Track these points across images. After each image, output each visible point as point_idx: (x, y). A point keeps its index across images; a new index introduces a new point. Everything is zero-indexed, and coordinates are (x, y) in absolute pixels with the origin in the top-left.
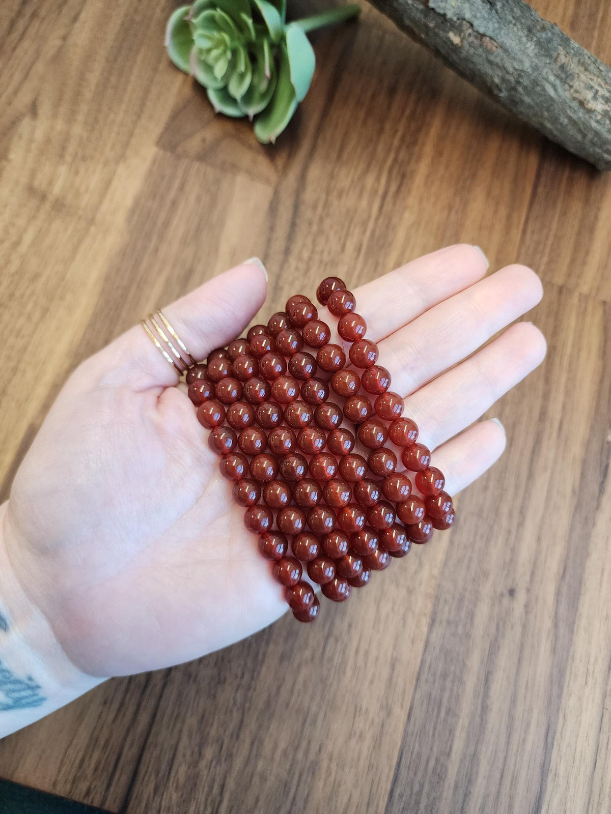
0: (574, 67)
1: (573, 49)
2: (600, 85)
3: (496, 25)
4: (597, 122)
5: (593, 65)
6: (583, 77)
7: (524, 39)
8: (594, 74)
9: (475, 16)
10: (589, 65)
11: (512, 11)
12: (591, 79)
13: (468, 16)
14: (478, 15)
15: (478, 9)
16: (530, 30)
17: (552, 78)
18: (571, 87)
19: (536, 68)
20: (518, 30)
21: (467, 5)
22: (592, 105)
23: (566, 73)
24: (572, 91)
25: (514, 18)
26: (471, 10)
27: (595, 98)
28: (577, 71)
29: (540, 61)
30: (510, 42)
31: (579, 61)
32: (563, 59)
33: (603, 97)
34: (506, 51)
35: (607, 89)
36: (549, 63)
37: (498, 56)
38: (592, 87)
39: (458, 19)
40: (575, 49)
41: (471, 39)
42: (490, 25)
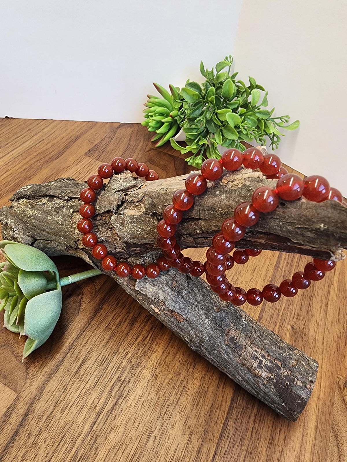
0: (242, 340)
1: (242, 326)
2: (263, 356)
3: (182, 306)
4: (264, 385)
5: (258, 339)
6: (249, 348)
7: (203, 316)
8: (259, 348)
9: (167, 299)
10: (255, 339)
11: (195, 296)
12: (255, 350)
13: (161, 298)
14: (169, 298)
15: (168, 294)
16: (208, 310)
17: (224, 346)
18: (240, 356)
19: (211, 338)
20: (198, 309)
21: (160, 292)
22: (258, 371)
23: (236, 344)
24: (241, 358)
25: (196, 301)
26: (164, 295)
27: (260, 366)
28: (244, 343)
29: (215, 333)
30: (193, 318)
31: (246, 336)
32: (233, 333)
33: (266, 366)
34: (189, 323)
35: (269, 360)
36: (222, 335)
37: (184, 325)
38: (257, 358)
39: (155, 299)
40: (244, 326)
41: (165, 312)
42: (177, 305)
